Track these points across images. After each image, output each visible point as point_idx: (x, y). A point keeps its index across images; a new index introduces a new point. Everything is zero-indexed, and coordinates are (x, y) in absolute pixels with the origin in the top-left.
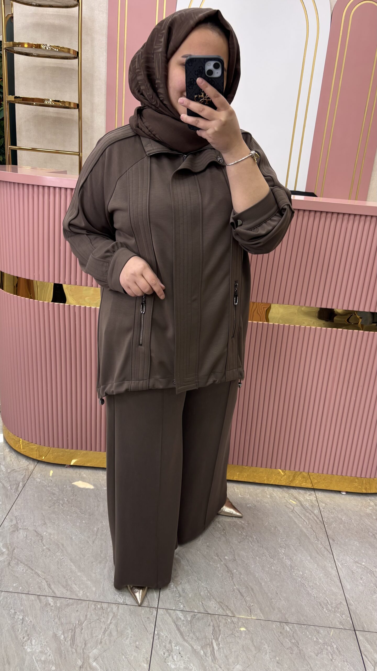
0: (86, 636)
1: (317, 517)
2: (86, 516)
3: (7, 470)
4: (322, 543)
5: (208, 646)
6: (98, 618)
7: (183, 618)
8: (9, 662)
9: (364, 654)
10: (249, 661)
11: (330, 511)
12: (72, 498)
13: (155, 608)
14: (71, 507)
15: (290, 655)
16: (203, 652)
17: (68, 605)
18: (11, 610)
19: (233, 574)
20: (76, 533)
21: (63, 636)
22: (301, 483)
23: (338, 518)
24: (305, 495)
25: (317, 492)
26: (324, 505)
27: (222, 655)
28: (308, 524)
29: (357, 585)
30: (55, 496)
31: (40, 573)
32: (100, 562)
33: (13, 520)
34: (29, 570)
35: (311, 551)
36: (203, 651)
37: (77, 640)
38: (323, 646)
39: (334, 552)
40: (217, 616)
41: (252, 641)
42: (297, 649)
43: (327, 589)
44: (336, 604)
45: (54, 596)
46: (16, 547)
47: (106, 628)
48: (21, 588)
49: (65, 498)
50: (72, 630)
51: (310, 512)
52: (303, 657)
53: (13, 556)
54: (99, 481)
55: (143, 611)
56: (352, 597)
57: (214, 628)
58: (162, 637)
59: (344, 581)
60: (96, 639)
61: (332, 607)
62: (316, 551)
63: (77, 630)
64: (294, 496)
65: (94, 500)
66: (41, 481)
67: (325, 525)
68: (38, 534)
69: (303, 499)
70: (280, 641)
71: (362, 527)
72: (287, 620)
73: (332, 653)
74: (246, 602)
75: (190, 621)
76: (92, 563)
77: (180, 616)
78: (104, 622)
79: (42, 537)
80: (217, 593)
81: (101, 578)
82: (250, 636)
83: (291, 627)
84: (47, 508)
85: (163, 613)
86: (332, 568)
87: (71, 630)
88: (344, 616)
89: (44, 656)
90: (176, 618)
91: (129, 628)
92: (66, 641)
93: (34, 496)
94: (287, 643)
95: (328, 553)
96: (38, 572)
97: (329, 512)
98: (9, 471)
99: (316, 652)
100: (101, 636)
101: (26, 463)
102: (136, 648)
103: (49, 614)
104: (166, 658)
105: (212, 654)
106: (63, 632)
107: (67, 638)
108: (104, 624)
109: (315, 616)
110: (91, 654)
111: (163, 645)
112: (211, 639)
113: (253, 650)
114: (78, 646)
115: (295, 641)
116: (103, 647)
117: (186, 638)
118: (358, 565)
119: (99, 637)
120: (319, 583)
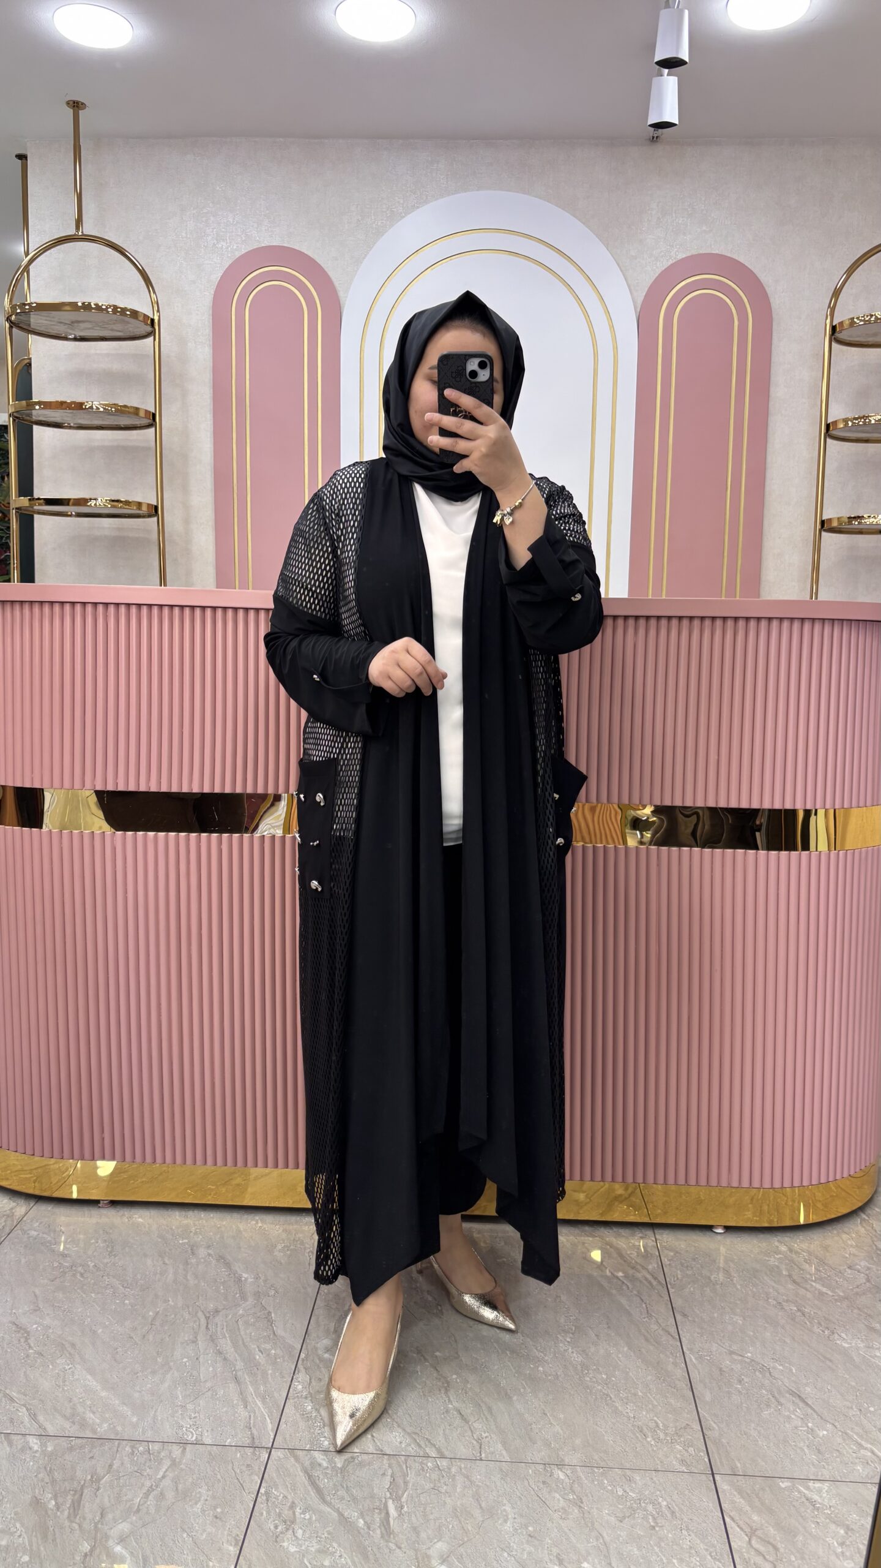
0: (106, 1500)
1: (652, 1275)
2: (132, 1292)
4: (657, 1322)
5: (377, 1511)
6: (136, 1469)
7: (325, 1464)
10: (464, 1534)
11: (685, 1265)
12: (105, 1261)
13: (268, 1448)
14: (103, 1276)
16: (362, 1522)
17: (71, 1449)
19: (448, 1383)
20: (107, 1323)
21: (53, 1502)
22: (624, 1216)
23: (702, 1276)
24: (630, 1237)
25: (660, 1231)
28: (630, 1288)
29: (729, 1393)
30: (69, 1259)
31: (15, 1395)
32: (154, 1372)
35: (632, 1336)
36: (365, 1522)
37: (84, 1507)
39: (685, 1337)
40: (403, 1458)
41: (477, 1500)
43: (657, 1402)
44: (676, 1427)
45: (43, 1434)
47: (152, 1485)
49: (90, 1263)
50: (76, 1491)
51: (639, 1266)
54: (171, 1229)
55: (238, 1455)
56: (716, 1416)
58: (275, 1498)
59: (698, 1386)
60: (127, 1506)
61: (666, 1434)
62: (644, 1336)
63: (86, 1491)
64: (605, 1240)
65: (155, 1262)
66: (39, 1234)
67: (670, 1289)
68: (21, 1327)
69: (624, 1246)
70: (540, 1498)
72: (563, 1460)
73: (657, 1515)
74: (472, 1431)
75: (341, 1469)
76: (136, 1373)
77: (319, 1461)
78: (148, 1475)
79: (28, 1333)
80: (409, 1419)
81: (153, 1400)
82: (472, 1490)
83: (568, 1472)
84: (46, 1281)
85: (282, 1456)
86: (675, 1364)
87: (73, 1490)
88: (691, 1450)
90: (312, 1464)
91: (203, 1484)
92: (60, 1510)
94: (558, 1500)
95: (672, 1341)
96: (10, 1394)
97: (683, 1266)
99: (621, 1515)
100: (139, 1499)
101: (10, 1204)
102: (215, 1520)
103: (28, 1464)
104: (279, 1535)
105: (383, 1525)
106: (55, 1495)
107: (61, 1504)
108: (150, 1479)
109: (625, 1451)
110: (112, 1531)
111: (276, 1511)
112: (385, 1498)
113: (477, 1515)
114: (84, 1519)
115: (575, 1497)
116: (140, 1519)
117: (329, 1498)
118: (736, 1357)
119: (134, 1502)
120: (641, 1392)
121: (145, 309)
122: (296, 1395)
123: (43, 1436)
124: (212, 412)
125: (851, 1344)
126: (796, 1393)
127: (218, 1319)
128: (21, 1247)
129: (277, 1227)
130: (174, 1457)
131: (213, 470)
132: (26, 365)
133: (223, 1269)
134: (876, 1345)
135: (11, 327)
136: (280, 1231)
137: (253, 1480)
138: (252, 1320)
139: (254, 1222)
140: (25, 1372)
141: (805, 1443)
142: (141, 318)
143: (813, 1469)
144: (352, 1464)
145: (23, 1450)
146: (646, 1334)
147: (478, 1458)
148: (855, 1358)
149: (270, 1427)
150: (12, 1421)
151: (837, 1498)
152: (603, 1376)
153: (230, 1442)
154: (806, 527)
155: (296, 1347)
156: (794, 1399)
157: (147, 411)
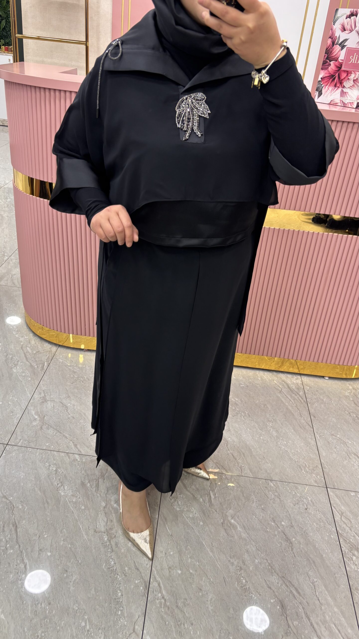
1: (301, 398)
3: (32, 351)
4: (304, 419)
5: (207, 495)
8: (48, 502)
10: (239, 507)
16: (202, 500)
18: (46, 463)
19: (227, 441)
21: (89, 484)
22: (288, 368)
24: (292, 379)
25: (303, 376)
26: (308, 388)
27: (217, 502)
28: (293, 403)
29: (332, 453)
31: (67, 435)
33: (41, 394)
34: (58, 433)
35: (295, 425)
37: (100, 487)
38: (300, 498)
39: (315, 426)
41: (242, 493)
42: (278, 500)
43: (306, 455)
44: (313, 467)
46: (46, 415)
48: (52, 447)
49: (85, 376)
50: (96, 480)
51: (296, 393)
52: (283, 506)
53: (44, 422)
56: (327, 463)
59: (320, 449)
61: (309, 469)
62: (299, 425)
63: (100, 480)
64: (282, 379)
66: (63, 361)
67: (308, 404)
69: (290, 383)
71: (340, 406)
72: (272, 478)
73: (307, 504)
74: (238, 463)
83: (274, 483)
84: (69, 384)
86: (311, 439)
88: (318, 476)
89: (75, 498)
93: (58, 374)
94: (271, 495)
95: (310, 427)
96: (65, 435)
97: (313, 393)
98: (34, 353)
99: (294, 503)
101: (49, 346)
103: (77, 467)
105: (209, 501)
106: (89, 481)
107: (92, 485)
109: (295, 476)
113: (243, 499)
114: (101, 492)
115: (278, 494)
118: (334, 437)
120: (300, 451)
123: (81, 455)
126: (356, 454)
145: (74, 460)
147: (241, 475)
150: (68, 447)
152: (285, 442)
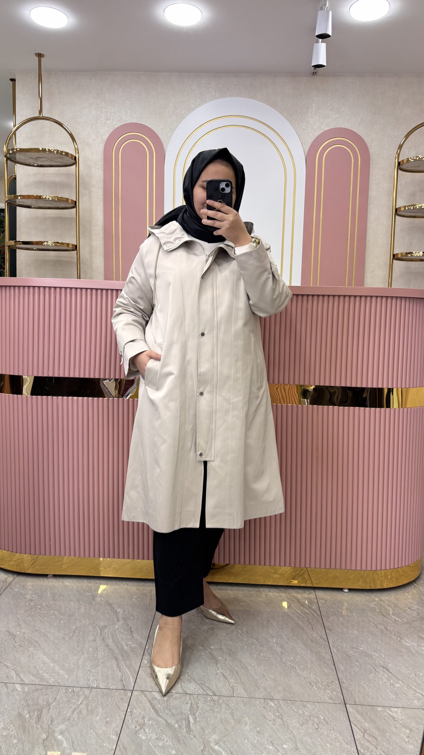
0: (53, 714)
1: (315, 612)
2: (65, 617)
4: (317, 633)
5: (184, 720)
6: (68, 700)
7: (159, 698)
9: (354, 723)
10: (226, 731)
11: (330, 606)
12: (51, 603)
13: (130, 690)
14: (50, 610)
15: (273, 726)
16: (177, 725)
17: (37, 690)
19: (217, 661)
20: (53, 632)
21: (28, 715)
23: (338, 612)
24: (303, 593)
25: (318, 591)
26: (324, 601)
27: (198, 727)
28: (304, 617)
29: (352, 666)
30: (33, 602)
31: (9, 665)
32: (75, 655)
35: (305, 640)
36: (178, 725)
37: (43, 717)
38: (309, 718)
39: (330, 640)
40: (196, 696)
41: (232, 715)
42: (280, 721)
43: (318, 670)
44: (327, 682)
47: (75, 708)
49: (43, 604)
50: (39, 710)
51: (308, 607)
52: (286, 727)
54: (83, 588)
55: (117, 693)
56: (346, 677)
57: (192, 705)
58: (135, 714)
59: (337, 663)
60: (64, 716)
61: (323, 685)
62: (311, 639)
63: (44, 710)
64: (291, 595)
65: (75, 603)
66: (19, 590)
67: (323, 618)
68: (11, 633)
70: (262, 715)
71: (363, 618)
72: (273, 697)
73: (319, 723)
74: (229, 683)
75: (166, 700)
76: (68, 655)
77: (156, 696)
78: (74, 702)
79: (15, 636)
80: (198, 677)
81: (75, 667)
82: (230, 711)
83: (276, 703)
84: (22, 612)
85: (138, 694)
86: (326, 653)
87: (37, 710)
88: (335, 693)
89: (7, 731)
90: (152, 698)
91: (100, 707)
92: (31, 719)
94: (271, 716)
95: (324, 641)
96: (7, 665)
99: (301, 723)
100: (69, 714)
101: (5, 576)
102: (106, 723)
103: (16, 697)
104: (137, 731)
105: (187, 727)
106: (29, 712)
107: (32, 716)
108: (74, 704)
109: (303, 693)
110: (57, 729)
111: (135, 720)
112: (188, 714)
113: (232, 722)
114: (43, 723)
115: (279, 714)
116: (70, 723)
117: (161, 714)
118: (355, 650)
119: (67, 715)
120: (310, 665)
121: (72, 152)
122: (144, 666)
123: (23, 684)
124: (103, 201)
125: (410, 644)
126: (385, 667)
127: (106, 630)
128: (11, 596)
129: (134, 587)
130: (86, 694)
131: (103, 229)
132: (13, 178)
133: (108, 607)
134: (423, 644)
135: (7, 160)
136: (136, 589)
137: (124, 705)
138: (122, 631)
139: (123, 585)
140: (13, 654)
141: (389, 690)
142: (70, 156)
143: (394, 702)
144: (172, 698)
145: (13, 691)
146: (312, 639)
147: (232, 696)
148: (413, 651)
149: (132, 680)
150: (8, 677)
151: (405, 716)
152: (292, 658)
153: (113, 688)
154: (386, 258)
155: (144, 643)
156: (384, 669)
157: (72, 200)
